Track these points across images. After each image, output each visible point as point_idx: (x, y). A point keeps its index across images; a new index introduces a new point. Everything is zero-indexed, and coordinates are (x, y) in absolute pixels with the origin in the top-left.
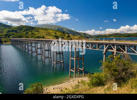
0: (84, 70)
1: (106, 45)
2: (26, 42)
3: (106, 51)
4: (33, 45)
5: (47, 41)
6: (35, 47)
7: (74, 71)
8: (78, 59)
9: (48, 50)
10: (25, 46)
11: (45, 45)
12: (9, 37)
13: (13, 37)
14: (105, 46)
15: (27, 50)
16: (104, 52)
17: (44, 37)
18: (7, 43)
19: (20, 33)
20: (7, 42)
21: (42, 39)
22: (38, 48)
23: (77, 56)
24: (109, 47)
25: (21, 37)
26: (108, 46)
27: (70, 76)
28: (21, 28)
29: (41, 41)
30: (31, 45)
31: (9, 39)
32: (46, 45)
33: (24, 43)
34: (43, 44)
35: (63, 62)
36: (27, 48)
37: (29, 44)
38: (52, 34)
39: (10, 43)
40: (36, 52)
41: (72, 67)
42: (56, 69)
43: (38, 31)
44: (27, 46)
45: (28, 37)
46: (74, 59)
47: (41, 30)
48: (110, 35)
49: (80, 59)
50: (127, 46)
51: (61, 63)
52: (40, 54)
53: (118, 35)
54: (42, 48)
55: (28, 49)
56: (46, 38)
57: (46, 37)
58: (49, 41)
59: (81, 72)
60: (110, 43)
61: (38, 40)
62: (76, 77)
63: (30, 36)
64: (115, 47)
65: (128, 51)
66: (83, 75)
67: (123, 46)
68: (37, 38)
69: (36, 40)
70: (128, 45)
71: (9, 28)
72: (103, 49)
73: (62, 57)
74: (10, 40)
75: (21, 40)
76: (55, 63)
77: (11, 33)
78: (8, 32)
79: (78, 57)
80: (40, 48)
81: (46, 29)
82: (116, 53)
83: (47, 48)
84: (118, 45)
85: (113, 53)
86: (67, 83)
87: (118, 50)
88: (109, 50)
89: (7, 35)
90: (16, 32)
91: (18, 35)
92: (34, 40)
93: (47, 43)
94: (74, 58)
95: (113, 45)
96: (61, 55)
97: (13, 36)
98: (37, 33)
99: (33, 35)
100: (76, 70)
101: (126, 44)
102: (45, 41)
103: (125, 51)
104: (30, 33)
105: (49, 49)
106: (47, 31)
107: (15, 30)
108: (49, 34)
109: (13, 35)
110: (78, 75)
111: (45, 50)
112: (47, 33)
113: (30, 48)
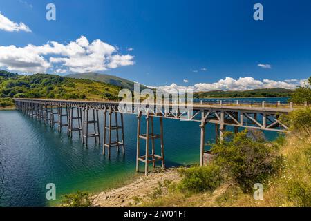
0: (163, 158)
1: (206, 111)
3: (205, 123)
4: (64, 111)
5: (92, 103)
6: (67, 115)
7: (145, 161)
8: (153, 138)
9: (94, 122)
10: (47, 115)
12: (12, 96)
13: (21, 96)
14: (203, 113)
15: (50, 122)
16: (202, 124)
17: (84, 97)
18: (7, 108)
19: (35, 89)
20: (8, 105)
21: (82, 101)
22: (72, 118)
23: (151, 132)
24: (210, 114)
25: (37, 96)
26: (208, 113)
27: (138, 171)
28: (37, 79)
29: (79, 103)
30: (60, 112)
31: (11, 99)
32: (91, 111)
33: (44, 107)
35: (123, 145)
36: (49, 118)
38: (100, 90)
39: (14, 108)
40: (70, 126)
41: (142, 154)
42: (109, 157)
43: (73, 86)
44: (49, 114)
45: (52, 97)
46: (146, 138)
47: (78, 84)
48: (205, 94)
49: (156, 138)
50: (244, 114)
51: (119, 145)
52: (78, 129)
53: (218, 94)
54: (81, 118)
55: (53, 119)
56: (89, 97)
57: (89, 95)
58: (95, 104)
59: (158, 162)
60: (212, 108)
61: (73, 103)
62: (149, 172)
63: (56, 95)
64: (222, 115)
66: (163, 167)
67: (235, 114)
68: (70, 98)
69: (68, 102)
70: (245, 112)
71: (13, 79)
72: (200, 119)
73: (121, 135)
74: (14, 101)
75: (38, 102)
76: (108, 146)
77: (16, 88)
78: (10, 87)
79: (152, 134)
80: (78, 118)
81: (89, 82)
82: (224, 126)
83: (91, 118)
84: (228, 112)
85: (218, 125)
86: (133, 184)
87: (226, 120)
88: (211, 121)
89: (9, 91)
90: (27, 86)
91: (32, 92)
93: (91, 107)
94: (145, 136)
95: (218, 111)
96: (120, 130)
97: (21, 94)
98: (70, 88)
99: (61, 93)
100: (149, 158)
101: (242, 110)
102: (89, 104)
103: (239, 122)
104: (56, 89)
105: (96, 120)
106: (90, 85)
107: (26, 82)
108: (94, 91)
109: (21, 91)
110: (153, 169)
111: (88, 122)
112: (91, 89)
113: (56, 117)
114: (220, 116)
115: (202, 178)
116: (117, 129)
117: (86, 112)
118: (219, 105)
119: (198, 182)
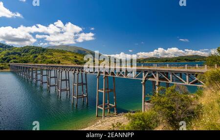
0: (116, 106)
2: (34, 69)
3: (146, 80)
4: (45, 73)
5: (65, 67)
6: (47, 75)
7: (103, 109)
8: (108, 92)
9: (66, 80)
10: (32, 75)
11: (61, 72)
12: (8, 62)
13: (15, 62)
14: (143, 73)
15: (34, 80)
16: (143, 82)
17: (59, 62)
18: (4, 70)
19: (24, 57)
20: (5, 68)
21: (58, 65)
22: (51, 78)
23: (107, 87)
24: (148, 74)
25: (26, 62)
26: (147, 73)
27: (97, 116)
28: (27, 50)
29: (56, 67)
30: (42, 73)
31: (7, 64)
32: (64, 72)
33: (30, 69)
34: (59, 72)
35: (87, 96)
36: (34, 77)
37: (39, 72)
38: (70, 57)
39: (9, 70)
40: (49, 83)
41: (100, 103)
42: (77, 106)
43: (51, 54)
44: (34, 74)
45: (36, 62)
46: (103, 92)
47: (56, 53)
48: (145, 60)
49: (110, 91)
50: (172, 74)
51: (83, 97)
52: (54, 85)
53: (154, 59)
54: (57, 77)
55: (37, 78)
56: (63, 63)
57: (63, 61)
58: (67, 67)
59: (112, 109)
60: (150, 70)
61: (51, 66)
62: (105, 116)
63: (40, 61)
64: (157, 74)
65: (173, 81)
66: (115, 113)
67: (167, 74)
68: (50, 63)
69: (48, 66)
71: (10, 50)
72: (142, 77)
73: (85, 89)
74: (9, 66)
75: (26, 66)
76: (76, 97)
77: (12, 56)
78: (7, 55)
79: (108, 89)
80: (55, 77)
81: (62, 52)
82: (159, 83)
83: (64, 77)
84: (161, 72)
85: (154, 82)
86: (93, 126)
87: (160, 78)
88: (150, 79)
89: (6, 59)
90: (20, 54)
91: (22, 59)
92: (46, 66)
93: (64, 70)
94: (103, 90)
95: (154, 72)
96: (84, 86)
97: (14, 60)
98: (49, 56)
99: (43, 60)
100: (106, 106)
101: (171, 71)
102: (62, 67)
103: (170, 80)
104: (39, 56)
105: (67, 79)
106: (63, 54)
107: (18, 51)
108: (66, 58)
109: (14, 58)
110: (108, 114)
111: (62, 80)
112: (64, 57)
113: (39, 77)
114: (155, 75)
115: (144, 121)
116: (82, 85)
117: (60, 73)
118: (155, 68)
119: (141, 124)
